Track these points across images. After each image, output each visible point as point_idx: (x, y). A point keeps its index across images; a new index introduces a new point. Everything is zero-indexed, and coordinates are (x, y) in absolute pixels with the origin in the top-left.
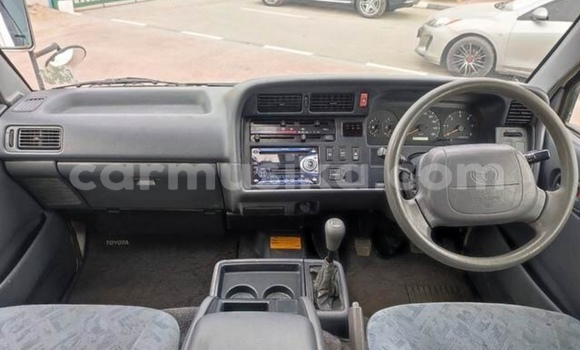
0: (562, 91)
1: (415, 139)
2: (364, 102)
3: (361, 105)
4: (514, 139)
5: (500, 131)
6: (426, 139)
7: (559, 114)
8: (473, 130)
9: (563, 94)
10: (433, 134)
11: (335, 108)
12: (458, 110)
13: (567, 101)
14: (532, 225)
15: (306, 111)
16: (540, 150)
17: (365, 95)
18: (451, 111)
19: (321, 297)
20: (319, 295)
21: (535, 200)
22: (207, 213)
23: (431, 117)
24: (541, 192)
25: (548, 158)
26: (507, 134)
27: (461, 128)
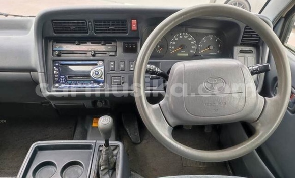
0: (283, 20)
1: (178, 55)
2: (134, 27)
3: (133, 29)
4: (247, 55)
5: (237, 49)
6: (187, 55)
7: (280, 37)
8: (220, 49)
9: (283, 22)
10: (191, 51)
11: (114, 31)
12: (210, 34)
13: (286, 27)
14: (253, 124)
15: (91, 33)
16: (265, 63)
17: (134, 22)
18: (204, 35)
19: (103, 170)
20: (102, 168)
21: (256, 105)
22: (43, 105)
23: (190, 39)
24: (261, 98)
25: (269, 70)
26: (241, 52)
27: (211, 48)
